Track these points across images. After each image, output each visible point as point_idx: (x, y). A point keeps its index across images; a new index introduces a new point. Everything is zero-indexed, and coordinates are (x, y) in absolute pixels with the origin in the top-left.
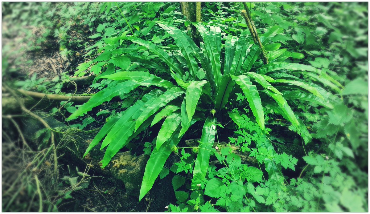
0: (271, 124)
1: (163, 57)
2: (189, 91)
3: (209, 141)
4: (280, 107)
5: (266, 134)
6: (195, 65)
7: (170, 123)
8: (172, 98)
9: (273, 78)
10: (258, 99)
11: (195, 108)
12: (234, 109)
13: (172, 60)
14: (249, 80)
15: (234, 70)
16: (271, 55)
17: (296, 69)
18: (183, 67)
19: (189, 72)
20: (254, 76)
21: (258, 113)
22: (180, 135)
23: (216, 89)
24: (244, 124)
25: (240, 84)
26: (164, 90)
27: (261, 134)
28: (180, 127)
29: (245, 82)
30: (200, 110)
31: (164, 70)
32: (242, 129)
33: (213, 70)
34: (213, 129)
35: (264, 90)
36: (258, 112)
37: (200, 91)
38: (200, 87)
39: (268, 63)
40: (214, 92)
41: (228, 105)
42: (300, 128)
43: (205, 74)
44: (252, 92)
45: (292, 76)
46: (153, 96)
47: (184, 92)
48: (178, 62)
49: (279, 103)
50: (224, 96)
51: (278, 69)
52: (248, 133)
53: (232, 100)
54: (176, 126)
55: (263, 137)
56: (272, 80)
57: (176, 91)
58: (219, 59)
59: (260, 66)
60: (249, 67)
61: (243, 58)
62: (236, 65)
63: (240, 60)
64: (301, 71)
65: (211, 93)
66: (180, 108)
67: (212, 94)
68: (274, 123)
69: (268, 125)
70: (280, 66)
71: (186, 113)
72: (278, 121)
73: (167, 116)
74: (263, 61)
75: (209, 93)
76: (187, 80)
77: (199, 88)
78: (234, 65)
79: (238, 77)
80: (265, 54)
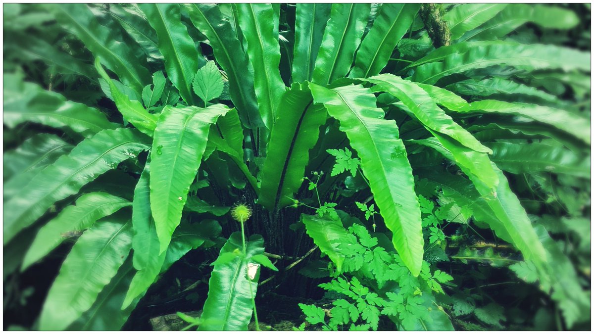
0: (458, 260)
1: (69, 22)
2: (159, 144)
3: (234, 318)
4: (484, 196)
5: (434, 292)
6: (188, 51)
7: (91, 256)
8: (101, 166)
9: (464, 96)
10: (403, 170)
11: (182, 202)
12: (323, 205)
13: (105, 30)
14: (375, 104)
15: (327, 67)
16: (459, 17)
17: (543, 64)
18: (146, 56)
19: (166, 75)
20: (392, 89)
21: (403, 220)
22: (129, 299)
23: (263, 135)
24: (356, 259)
25: (342, 117)
26: (72, 138)
27: (415, 293)
28: (126, 272)
29: (358, 109)
30: (202, 209)
31: (73, 70)
32: (348, 276)
33: (251, 68)
34: (247, 277)
35: (429, 139)
36: (400, 215)
37: (200, 142)
38: (202, 129)
39: (447, 44)
40: (255, 146)
41: (302, 192)
42: (551, 270)
43: (222, 83)
44: (381, 146)
45: (531, 91)
46: (31, 159)
47: (146, 148)
48: (127, 39)
49: (480, 184)
50: (288, 159)
51: (481, 63)
52: (372, 290)
53: (316, 173)
54: (114, 268)
55: (423, 304)
56: (458, 103)
57: (117, 144)
58: (276, 29)
59: (421, 55)
60: (381, 58)
61: (360, 26)
62: (335, 49)
63: (350, 35)
64: (560, 71)
65: (248, 150)
66: (129, 204)
67: (249, 154)
68: (467, 255)
69: (446, 262)
70: (488, 54)
71: (151, 221)
72: (482, 250)
73: (81, 233)
74: (431, 35)
75: (238, 151)
76: (160, 103)
77: (198, 132)
78: (328, 51)
79: (335, 93)
80: (437, 12)
